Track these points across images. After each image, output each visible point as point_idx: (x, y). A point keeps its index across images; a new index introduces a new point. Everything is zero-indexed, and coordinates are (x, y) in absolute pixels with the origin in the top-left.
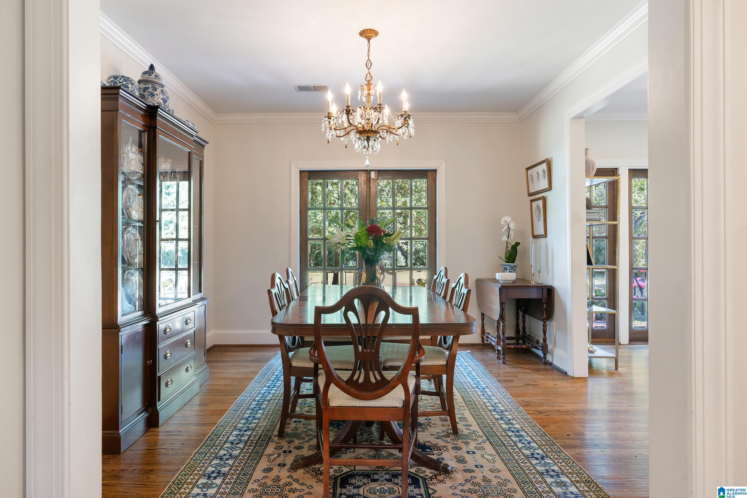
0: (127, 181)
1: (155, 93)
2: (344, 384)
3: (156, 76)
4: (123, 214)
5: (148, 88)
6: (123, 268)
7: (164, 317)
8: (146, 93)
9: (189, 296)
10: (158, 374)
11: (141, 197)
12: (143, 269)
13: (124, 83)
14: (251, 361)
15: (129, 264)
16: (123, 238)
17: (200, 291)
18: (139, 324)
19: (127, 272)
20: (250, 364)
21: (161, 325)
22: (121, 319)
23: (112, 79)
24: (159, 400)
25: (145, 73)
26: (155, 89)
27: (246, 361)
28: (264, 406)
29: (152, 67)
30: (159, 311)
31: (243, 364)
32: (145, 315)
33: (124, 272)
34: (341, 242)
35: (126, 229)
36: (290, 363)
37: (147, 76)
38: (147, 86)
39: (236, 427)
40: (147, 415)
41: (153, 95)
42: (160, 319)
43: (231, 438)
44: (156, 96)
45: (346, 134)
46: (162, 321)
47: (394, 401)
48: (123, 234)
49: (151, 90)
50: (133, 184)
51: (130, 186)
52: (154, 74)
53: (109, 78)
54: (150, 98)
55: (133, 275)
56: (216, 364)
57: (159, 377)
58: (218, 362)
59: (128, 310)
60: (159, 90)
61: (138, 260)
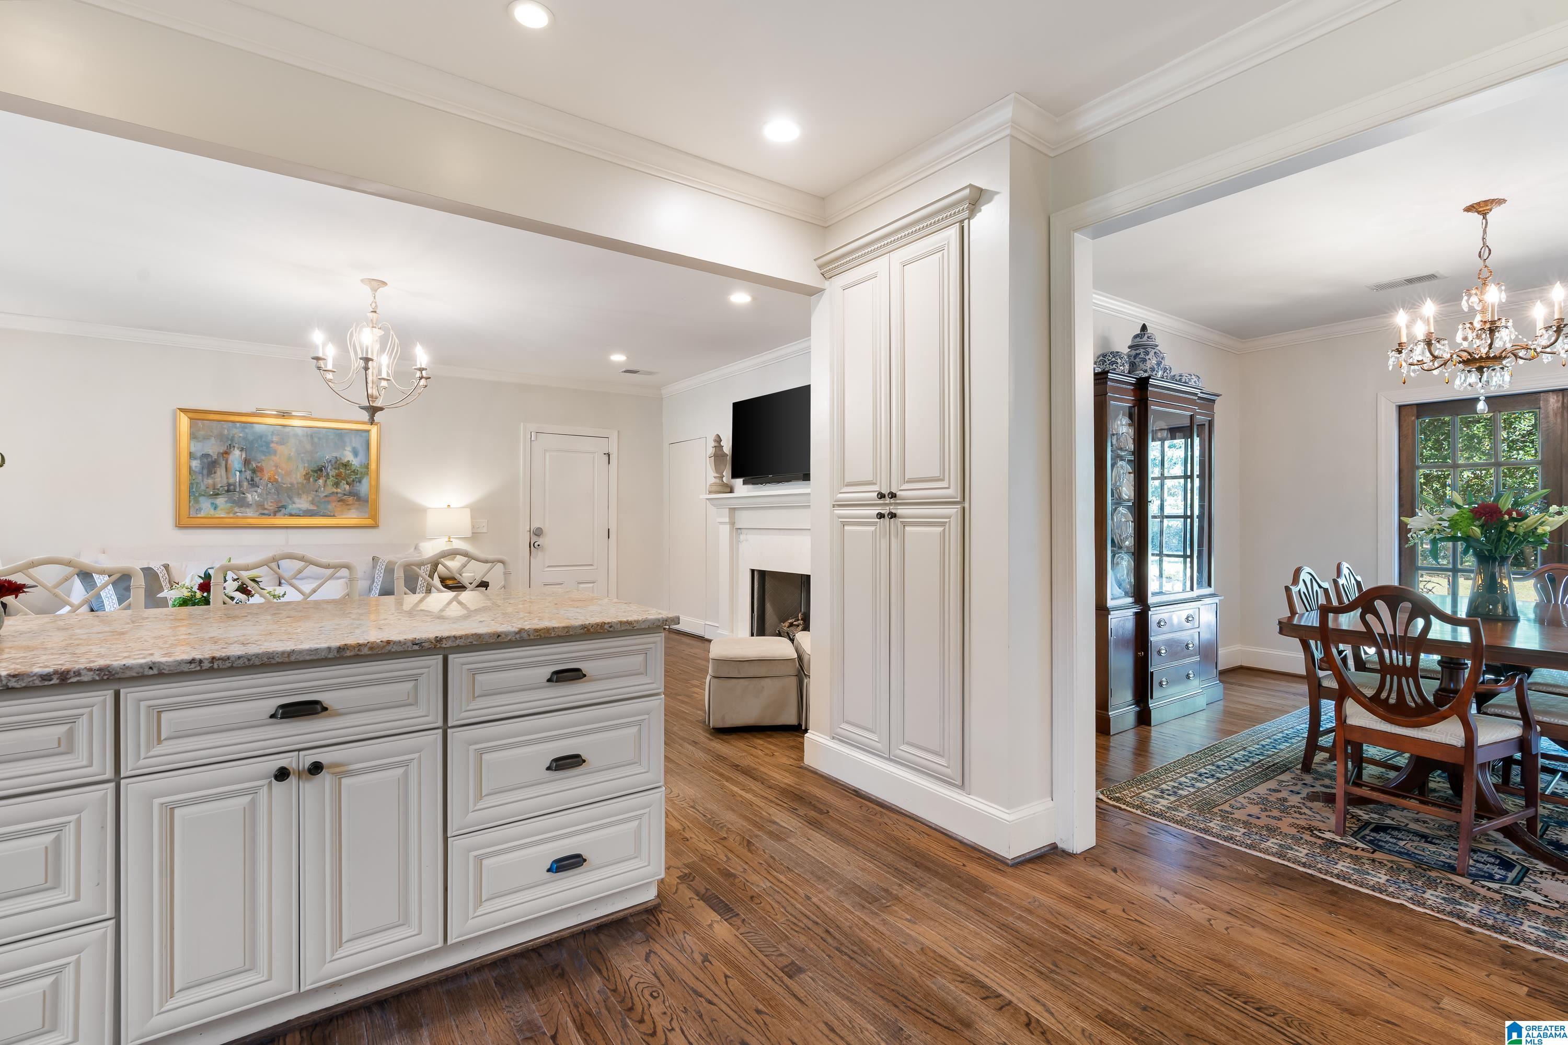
0: (1117, 457)
1: (1147, 357)
2: (1367, 701)
3: (1148, 337)
4: (1112, 495)
5: (1140, 354)
6: (1112, 551)
7: (1158, 608)
8: (1138, 360)
9: (1192, 589)
10: (1151, 670)
11: (1132, 475)
12: (1133, 554)
13: (1113, 359)
14: (1294, 694)
15: (1120, 548)
16: (1112, 519)
17: (1210, 585)
18: (1129, 610)
19: (1117, 556)
20: (1292, 696)
21: (1154, 616)
22: (1110, 603)
23: (1101, 358)
24: (1152, 698)
25: (1136, 337)
26: (1147, 353)
27: (1287, 692)
28: (1294, 741)
29: (1144, 328)
30: (1151, 600)
31: (1280, 694)
32: (1136, 602)
33: (1113, 556)
34: (1426, 528)
35: (1116, 509)
36: (1319, 682)
37: (1138, 339)
38: (1138, 352)
39: (1245, 748)
40: (1138, 709)
41: (1144, 361)
42: (1152, 609)
43: (1236, 756)
44: (1148, 361)
45: (1442, 365)
46: (1155, 612)
47: (1449, 737)
48: (1112, 515)
49: (1142, 356)
50: (1124, 460)
51: (1120, 463)
52: (1146, 336)
53: (1098, 358)
54: (1141, 364)
55: (1122, 559)
56: (1237, 687)
57: (1152, 673)
58: (1242, 685)
59: (1118, 595)
60: (1152, 354)
61: (1129, 543)
